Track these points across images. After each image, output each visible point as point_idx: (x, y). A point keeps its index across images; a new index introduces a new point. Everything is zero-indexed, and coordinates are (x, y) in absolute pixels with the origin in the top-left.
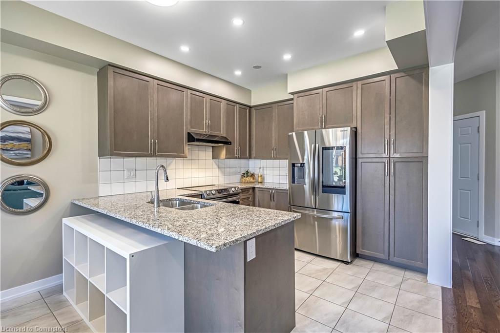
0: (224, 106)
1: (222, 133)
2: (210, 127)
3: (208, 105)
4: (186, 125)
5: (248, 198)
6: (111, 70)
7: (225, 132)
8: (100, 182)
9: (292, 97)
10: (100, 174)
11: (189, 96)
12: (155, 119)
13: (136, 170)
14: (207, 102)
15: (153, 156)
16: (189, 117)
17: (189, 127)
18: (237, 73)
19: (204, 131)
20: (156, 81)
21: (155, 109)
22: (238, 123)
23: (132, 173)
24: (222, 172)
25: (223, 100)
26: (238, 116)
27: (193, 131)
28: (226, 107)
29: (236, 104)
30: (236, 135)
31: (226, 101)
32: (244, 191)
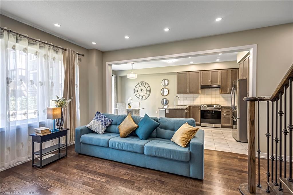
2: (212, 82)
6: (178, 73)
7: (221, 83)
9: (239, 64)
11: (201, 73)
12: (189, 83)
13: (187, 98)
14: (210, 73)
15: (188, 93)
16: (201, 80)
17: (201, 84)
18: (218, 60)
19: (208, 84)
20: (189, 72)
21: (189, 80)
22: (230, 78)
23: (186, 98)
24: (225, 100)
25: (219, 70)
26: (230, 75)
27: (203, 85)
28: (221, 73)
29: (228, 70)
30: (229, 83)
31: (221, 70)
32: (225, 108)
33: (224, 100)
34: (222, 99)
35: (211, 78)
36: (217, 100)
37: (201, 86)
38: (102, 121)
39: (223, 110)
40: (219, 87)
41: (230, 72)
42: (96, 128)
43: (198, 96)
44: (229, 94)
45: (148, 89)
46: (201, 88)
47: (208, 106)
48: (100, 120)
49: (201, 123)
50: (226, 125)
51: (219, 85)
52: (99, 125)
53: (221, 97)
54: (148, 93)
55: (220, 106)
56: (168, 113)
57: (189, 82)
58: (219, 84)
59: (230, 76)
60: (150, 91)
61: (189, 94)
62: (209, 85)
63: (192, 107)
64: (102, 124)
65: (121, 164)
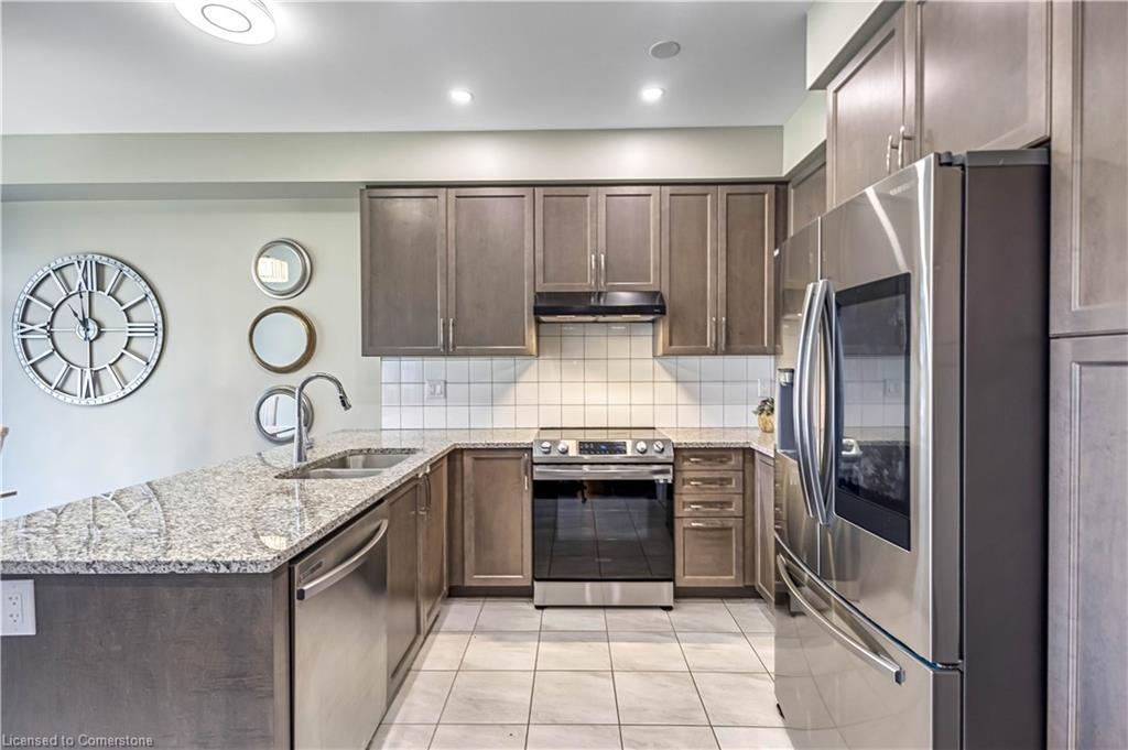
0: (660, 202)
1: (653, 282)
3: (602, 213)
4: (531, 277)
5: (729, 481)
7: (665, 274)
8: (382, 402)
10: (386, 390)
11: (539, 203)
12: (452, 274)
13: (446, 383)
14: (596, 206)
15: (447, 352)
16: (539, 256)
17: (540, 279)
19: (588, 284)
20: (453, 192)
21: (452, 251)
22: (722, 245)
23: (439, 388)
24: (690, 393)
25: (658, 188)
26: (722, 223)
27: (551, 287)
28: (666, 205)
29: (712, 188)
30: (714, 282)
31: (667, 189)
32: (712, 454)
34: (669, 391)
35: (602, 243)
37: (539, 296)
39: (687, 475)
40: (653, 308)
41: (722, 205)
44: (716, 354)
45: (146, 314)
46: (538, 311)
47: (584, 447)
49: (535, 579)
50: (704, 581)
51: (655, 294)
53: (663, 375)
55: (666, 441)
57: (452, 264)
58: (652, 284)
59: (722, 235)
60: (159, 330)
61: (454, 354)
62: (587, 290)
63: (468, 460)
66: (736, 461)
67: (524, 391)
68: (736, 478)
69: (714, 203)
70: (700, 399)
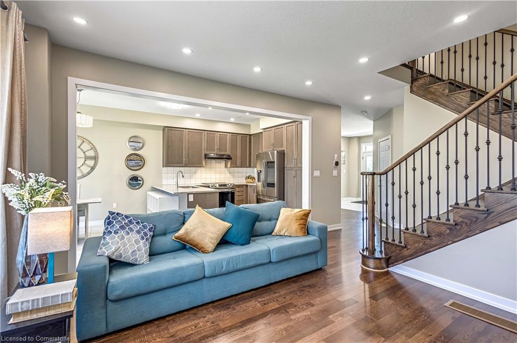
0: (229, 137)
1: (228, 153)
2: (220, 149)
3: (218, 138)
4: (204, 150)
5: (243, 191)
6: (167, 128)
7: (230, 151)
8: (163, 178)
9: (262, 131)
10: (163, 175)
11: (206, 134)
12: (187, 149)
14: (217, 136)
15: (186, 166)
16: (206, 146)
17: (206, 151)
18: (232, 120)
19: (216, 152)
20: (187, 130)
21: (187, 144)
22: (240, 146)
24: (232, 175)
25: (229, 134)
26: (240, 142)
27: (208, 153)
28: (231, 137)
30: (239, 153)
31: (231, 134)
32: (239, 186)
33: (230, 176)
34: (228, 175)
35: (218, 144)
36: (223, 176)
37: (205, 154)
38: (138, 232)
39: (237, 190)
42: (133, 251)
43: (197, 171)
44: (239, 167)
45: (91, 153)
48: (131, 230)
51: (229, 155)
52: (137, 242)
54: (91, 163)
56: (192, 200)
57: (187, 147)
59: (240, 144)
60: (95, 158)
64: (143, 238)
65: (234, 298)
66: (245, 187)
67: (198, 175)
68: (245, 190)
69: (239, 137)
70: (234, 177)
